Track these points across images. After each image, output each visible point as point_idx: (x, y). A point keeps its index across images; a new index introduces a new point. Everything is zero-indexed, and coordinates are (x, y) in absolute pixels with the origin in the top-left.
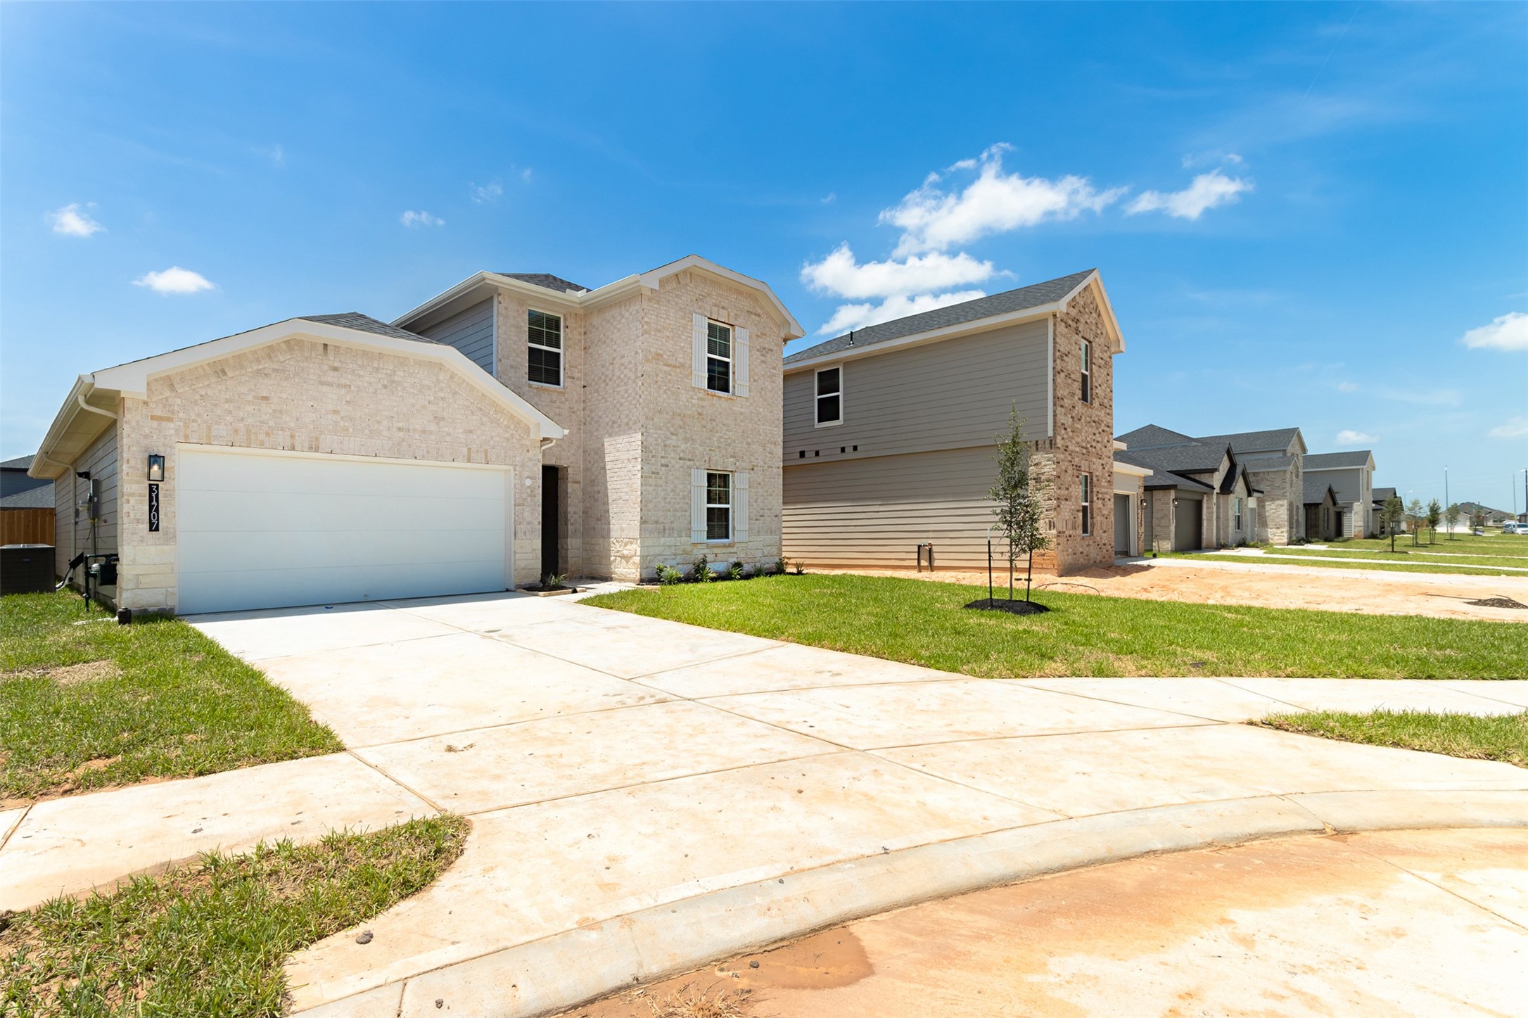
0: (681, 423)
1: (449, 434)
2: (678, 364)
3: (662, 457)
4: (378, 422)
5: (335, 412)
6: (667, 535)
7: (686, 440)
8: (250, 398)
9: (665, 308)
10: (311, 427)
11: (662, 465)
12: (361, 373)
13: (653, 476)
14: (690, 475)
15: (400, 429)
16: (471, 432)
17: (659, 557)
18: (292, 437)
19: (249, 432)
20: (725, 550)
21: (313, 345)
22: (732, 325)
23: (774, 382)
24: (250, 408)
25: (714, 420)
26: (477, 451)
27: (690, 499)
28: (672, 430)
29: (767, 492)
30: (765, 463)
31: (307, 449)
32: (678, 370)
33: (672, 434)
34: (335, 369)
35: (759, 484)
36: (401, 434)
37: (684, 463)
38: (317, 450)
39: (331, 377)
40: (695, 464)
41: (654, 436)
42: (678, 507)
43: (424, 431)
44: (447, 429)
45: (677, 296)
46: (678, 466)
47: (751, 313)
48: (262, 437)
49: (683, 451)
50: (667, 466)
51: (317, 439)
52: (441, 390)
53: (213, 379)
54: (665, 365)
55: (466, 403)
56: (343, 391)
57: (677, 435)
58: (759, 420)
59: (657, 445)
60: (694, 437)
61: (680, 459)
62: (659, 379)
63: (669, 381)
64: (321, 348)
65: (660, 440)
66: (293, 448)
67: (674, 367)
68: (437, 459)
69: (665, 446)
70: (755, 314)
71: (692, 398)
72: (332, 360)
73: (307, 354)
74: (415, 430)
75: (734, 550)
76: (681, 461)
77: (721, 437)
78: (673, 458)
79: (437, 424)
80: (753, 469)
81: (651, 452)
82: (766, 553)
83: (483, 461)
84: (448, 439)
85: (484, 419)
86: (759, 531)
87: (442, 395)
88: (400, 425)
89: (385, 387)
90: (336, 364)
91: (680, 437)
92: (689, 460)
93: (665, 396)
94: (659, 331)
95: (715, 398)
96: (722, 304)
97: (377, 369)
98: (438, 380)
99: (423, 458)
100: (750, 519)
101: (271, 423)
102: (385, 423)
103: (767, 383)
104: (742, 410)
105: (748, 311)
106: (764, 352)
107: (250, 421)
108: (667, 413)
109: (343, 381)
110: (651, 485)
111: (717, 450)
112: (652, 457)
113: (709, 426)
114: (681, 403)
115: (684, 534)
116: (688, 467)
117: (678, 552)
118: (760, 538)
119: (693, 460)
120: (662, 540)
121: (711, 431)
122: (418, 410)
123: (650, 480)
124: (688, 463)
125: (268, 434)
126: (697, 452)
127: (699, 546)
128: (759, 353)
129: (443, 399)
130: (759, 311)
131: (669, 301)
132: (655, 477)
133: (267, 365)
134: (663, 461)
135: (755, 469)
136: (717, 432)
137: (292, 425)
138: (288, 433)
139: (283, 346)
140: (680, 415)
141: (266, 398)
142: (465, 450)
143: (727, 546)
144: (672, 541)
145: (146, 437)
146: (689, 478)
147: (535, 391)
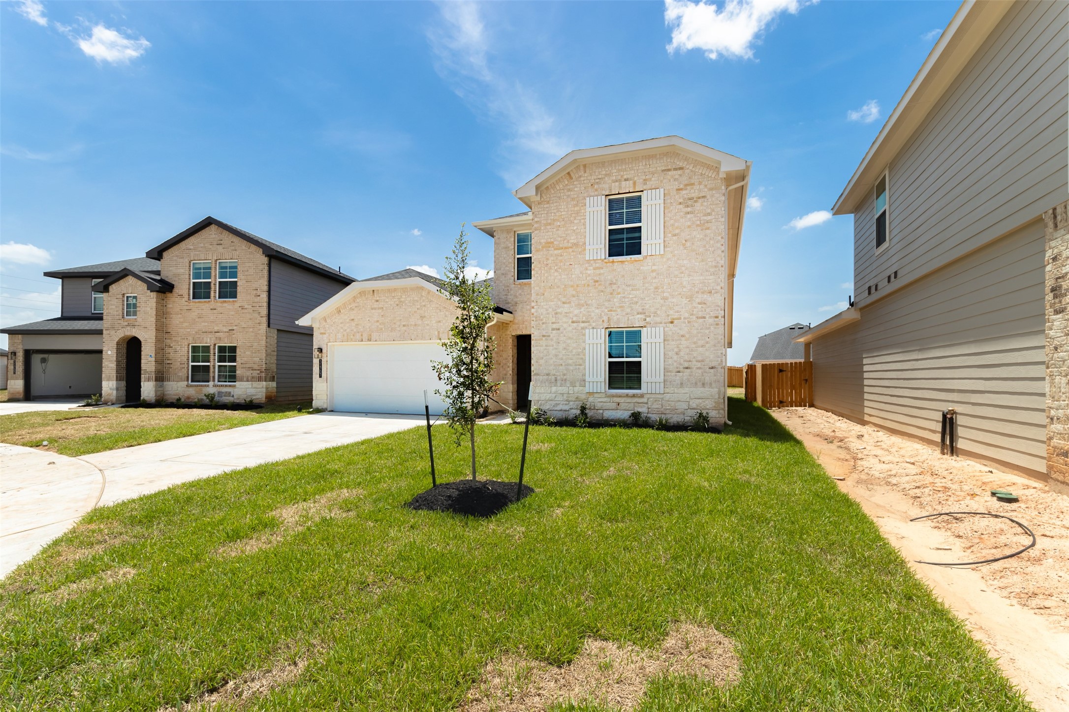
0: (574, 293)
1: (428, 325)
2: (570, 245)
3: (553, 323)
4: (395, 323)
5: (378, 321)
6: (559, 384)
7: (580, 306)
8: (348, 321)
9: (555, 205)
10: (368, 330)
11: (553, 329)
12: (387, 300)
13: (544, 338)
14: (584, 335)
15: (404, 326)
16: (440, 322)
17: (551, 402)
18: (362, 335)
19: (348, 335)
20: (629, 400)
21: (369, 291)
22: (642, 191)
23: (708, 228)
24: (348, 325)
25: (615, 284)
26: (443, 333)
27: (584, 355)
28: (564, 300)
29: (695, 343)
30: (692, 315)
31: (367, 340)
32: (571, 250)
33: (564, 303)
34: (377, 301)
35: (683, 336)
36: (405, 328)
37: (578, 326)
38: (370, 341)
39: (376, 305)
40: (590, 325)
41: (545, 307)
42: (570, 362)
43: (416, 325)
44: (426, 322)
45: (569, 190)
46: (570, 328)
47: (669, 170)
48: (352, 337)
49: (576, 315)
50: (559, 329)
51: (371, 335)
52: (424, 301)
53: (337, 315)
54: (555, 249)
55: (437, 306)
56: (380, 311)
57: (570, 303)
58: (682, 273)
59: (548, 314)
60: (590, 302)
61: (573, 322)
62: (550, 262)
63: (561, 261)
64: (372, 292)
65: (550, 310)
66: (362, 341)
67: (566, 248)
68: (421, 340)
69: (556, 314)
70: (675, 169)
71: (587, 269)
72: (376, 297)
73: (367, 296)
74: (411, 325)
75: (645, 400)
76: (575, 324)
77: (624, 297)
78: (566, 323)
79: (422, 320)
80: (672, 322)
81: (542, 320)
82: (694, 406)
83: (447, 338)
84: (428, 327)
85: (447, 313)
86: (682, 384)
87: (424, 304)
88: (404, 323)
89: (397, 305)
90: (378, 299)
91: (573, 304)
92: (583, 322)
93: (556, 274)
94: (550, 224)
95: (616, 264)
96: (625, 177)
97: (394, 297)
98: (422, 296)
99: (415, 339)
100: (666, 370)
101: (355, 330)
102: (398, 323)
103: (695, 233)
104: (654, 268)
105: (663, 171)
106: (690, 203)
107: (348, 330)
108: (558, 287)
109: (380, 306)
110: (542, 346)
111: (619, 310)
112: (543, 324)
113: (609, 290)
114: (573, 276)
115: (578, 384)
116: (583, 328)
117: (570, 399)
118: (686, 390)
119: (589, 322)
120: (554, 389)
121: (611, 294)
122: (413, 314)
123: (541, 342)
124: (583, 325)
125: (354, 335)
126: (593, 314)
127: (596, 395)
128: (681, 206)
129: (424, 306)
130: (681, 164)
131: (559, 198)
132: (546, 340)
133: (353, 305)
134: (554, 326)
135: (676, 322)
136: (619, 293)
137: (362, 330)
138: (360, 334)
139: (359, 295)
140: (572, 286)
141: (353, 320)
142: (436, 333)
143: (634, 396)
144: (564, 389)
145: (319, 341)
146: (584, 337)
147: (519, 286)
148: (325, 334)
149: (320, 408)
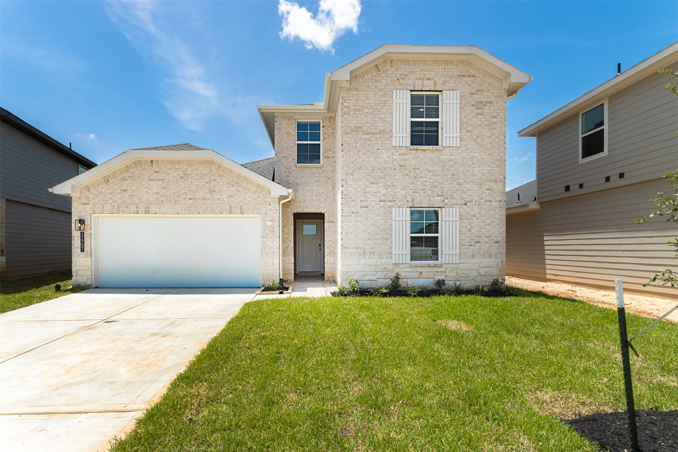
0: (381, 174)
1: (218, 199)
2: (378, 131)
3: (362, 201)
4: (179, 196)
5: (157, 193)
6: (367, 257)
7: (386, 186)
8: (119, 191)
9: (364, 93)
10: (146, 202)
11: (362, 207)
12: (170, 172)
13: (353, 214)
14: (391, 213)
15: (190, 199)
16: (232, 196)
17: (360, 273)
18: (137, 207)
19: (119, 206)
20: (430, 269)
21: (146, 162)
22: (441, 91)
23: (494, 129)
24: (119, 196)
25: (418, 169)
26: (236, 207)
27: (392, 230)
28: (372, 180)
29: (484, 222)
30: (482, 198)
31: (144, 213)
32: (378, 136)
33: (372, 183)
34: (157, 172)
35: (474, 216)
36: (191, 201)
37: (385, 204)
38: (148, 213)
39: (155, 176)
40: (396, 204)
41: (354, 186)
42: (378, 236)
43: (204, 199)
44: (217, 196)
45: (377, 81)
46: (378, 206)
47: (464, 76)
48: (124, 208)
49: (383, 195)
50: (367, 207)
51: (149, 207)
52: (213, 175)
53: (104, 185)
54: (364, 134)
55: (228, 181)
56: (161, 183)
57: (377, 183)
58: (474, 163)
59: (357, 192)
60: (396, 184)
61: (380, 201)
62: (358, 145)
63: (369, 145)
64: (150, 163)
65: (359, 189)
66: (138, 213)
67: (374, 134)
68: (211, 213)
69: (365, 192)
70: (469, 76)
71: (393, 154)
72: (155, 168)
73: (143, 167)
74: (199, 198)
75: (443, 269)
76: (382, 203)
77: (426, 181)
78: (373, 201)
79: (211, 194)
80: (465, 204)
81: (351, 198)
82: (483, 273)
83: (239, 212)
84: (218, 202)
85: (240, 189)
86: (473, 255)
87: (213, 178)
88: (190, 197)
89: (182, 178)
90: (157, 170)
91: (380, 185)
92: (390, 201)
93: (364, 156)
94: (359, 110)
95: (419, 152)
96: (427, 76)
97: (178, 169)
98: (211, 170)
99: (203, 213)
100: (461, 244)
101: (128, 202)
102: (182, 196)
103: (484, 131)
104: (451, 157)
105: (459, 76)
106: (480, 106)
107: (119, 201)
108: (367, 169)
109: (160, 177)
110: (351, 222)
111: (421, 192)
112: (352, 201)
113: (412, 174)
114: (381, 160)
115: (385, 256)
116: (389, 207)
117: (378, 270)
118: (477, 260)
119: (395, 201)
120: (363, 261)
121: (415, 177)
122: (200, 188)
123: (350, 218)
124: (389, 204)
125: (127, 207)
126: (399, 195)
127: (401, 266)
128: (473, 108)
129: (214, 180)
130: (473, 72)
131: (368, 87)
132: (355, 216)
133: (126, 175)
134: (363, 204)
135: (468, 204)
136: (421, 178)
137: (137, 201)
138: (135, 206)
139: (133, 165)
140: (380, 169)
141: (126, 190)
142: (228, 207)
143: (435, 266)
144: (373, 261)
145: (80, 212)
146: (391, 215)
147: (300, 169)
148: (88, 204)
149: (82, 285)
